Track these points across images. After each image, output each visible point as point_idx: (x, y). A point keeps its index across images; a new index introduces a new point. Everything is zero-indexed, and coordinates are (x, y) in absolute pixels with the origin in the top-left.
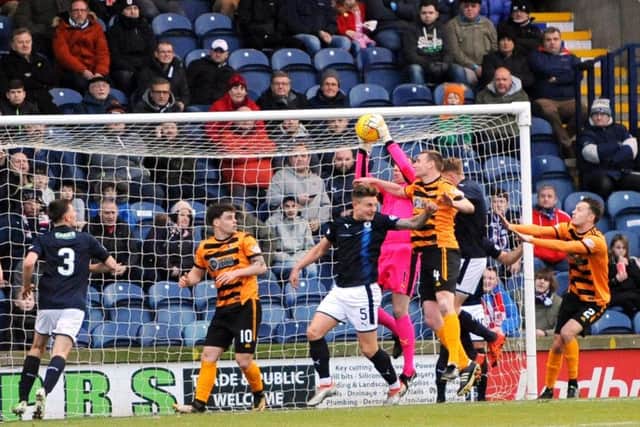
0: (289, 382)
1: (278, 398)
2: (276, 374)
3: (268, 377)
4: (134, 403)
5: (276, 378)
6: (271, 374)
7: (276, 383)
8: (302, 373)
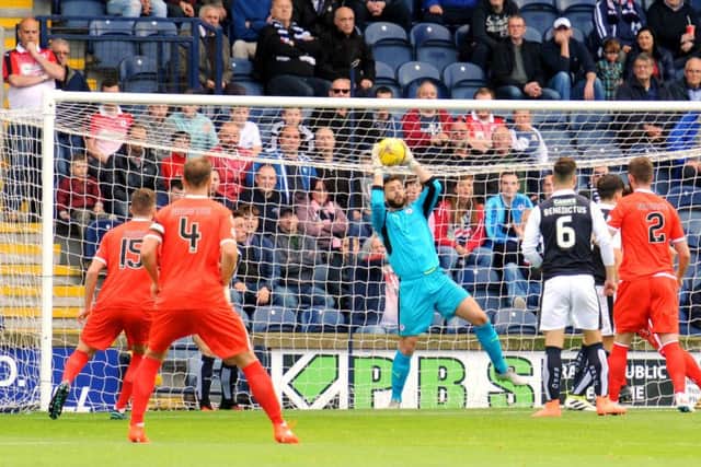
0: (651, 377)
1: (638, 393)
2: (637, 367)
3: (630, 370)
4: (491, 393)
5: (638, 372)
6: (633, 367)
7: (637, 377)
8: (664, 367)
